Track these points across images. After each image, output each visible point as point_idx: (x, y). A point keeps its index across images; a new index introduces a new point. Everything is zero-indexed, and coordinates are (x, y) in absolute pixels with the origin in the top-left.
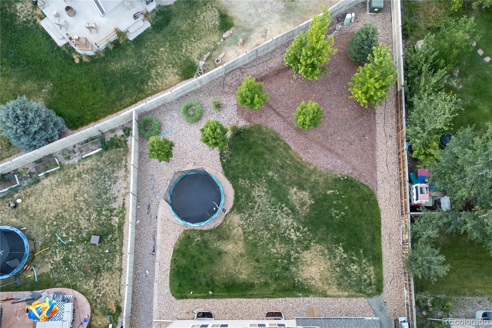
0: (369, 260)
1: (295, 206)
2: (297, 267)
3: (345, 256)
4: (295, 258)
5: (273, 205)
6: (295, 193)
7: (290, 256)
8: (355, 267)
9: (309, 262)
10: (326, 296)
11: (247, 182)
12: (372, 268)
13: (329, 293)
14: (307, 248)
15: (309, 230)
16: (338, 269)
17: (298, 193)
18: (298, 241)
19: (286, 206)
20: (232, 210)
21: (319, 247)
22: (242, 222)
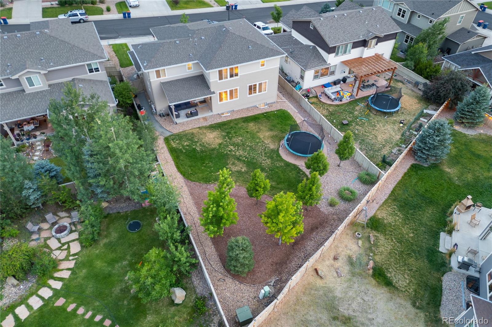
0: (178, 149)
1: (238, 161)
2: (222, 135)
3: (194, 147)
4: (226, 138)
5: (254, 158)
6: (241, 168)
7: (229, 138)
8: (185, 144)
9: (216, 139)
10: (199, 127)
11: (278, 165)
12: (174, 146)
13: (198, 129)
14: (220, 144)
15: (223, 152)
16: (196, 140)
17: (240, 168)
18: (228, 146)
19: (244, 160)
20: (278, 150)
21: (213, 146)
22: (268, 146)
